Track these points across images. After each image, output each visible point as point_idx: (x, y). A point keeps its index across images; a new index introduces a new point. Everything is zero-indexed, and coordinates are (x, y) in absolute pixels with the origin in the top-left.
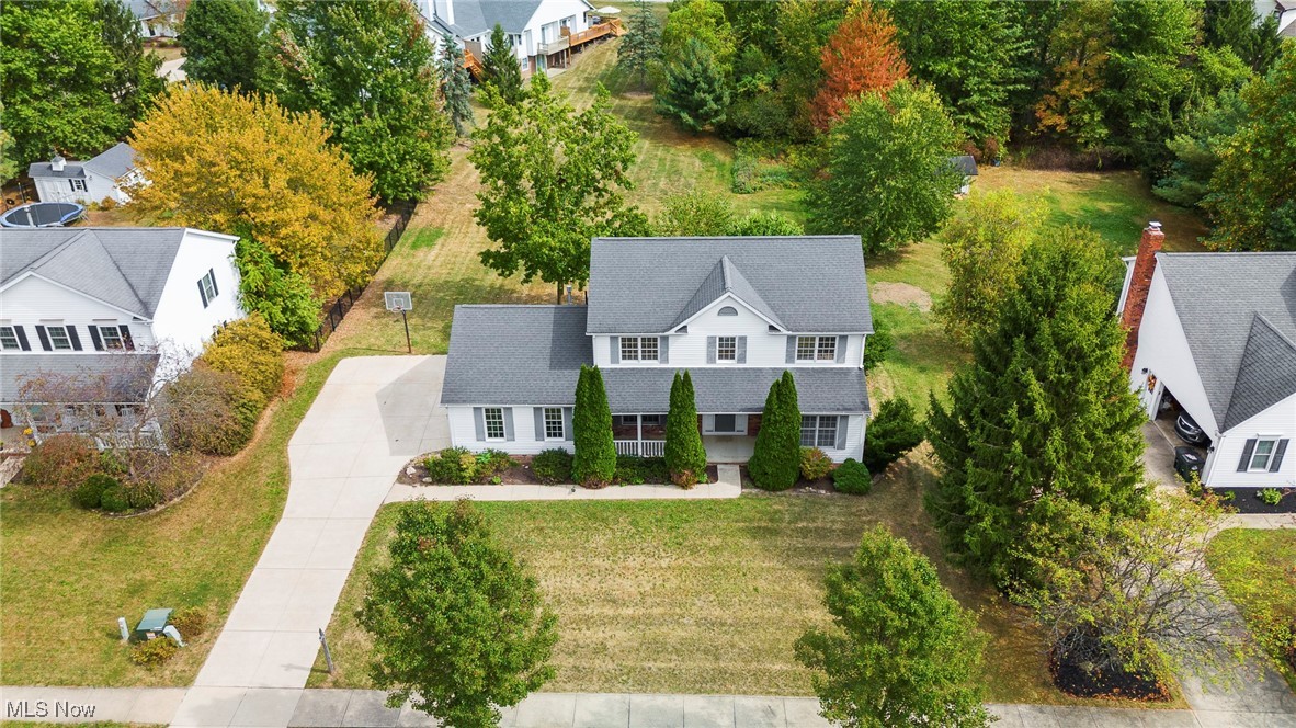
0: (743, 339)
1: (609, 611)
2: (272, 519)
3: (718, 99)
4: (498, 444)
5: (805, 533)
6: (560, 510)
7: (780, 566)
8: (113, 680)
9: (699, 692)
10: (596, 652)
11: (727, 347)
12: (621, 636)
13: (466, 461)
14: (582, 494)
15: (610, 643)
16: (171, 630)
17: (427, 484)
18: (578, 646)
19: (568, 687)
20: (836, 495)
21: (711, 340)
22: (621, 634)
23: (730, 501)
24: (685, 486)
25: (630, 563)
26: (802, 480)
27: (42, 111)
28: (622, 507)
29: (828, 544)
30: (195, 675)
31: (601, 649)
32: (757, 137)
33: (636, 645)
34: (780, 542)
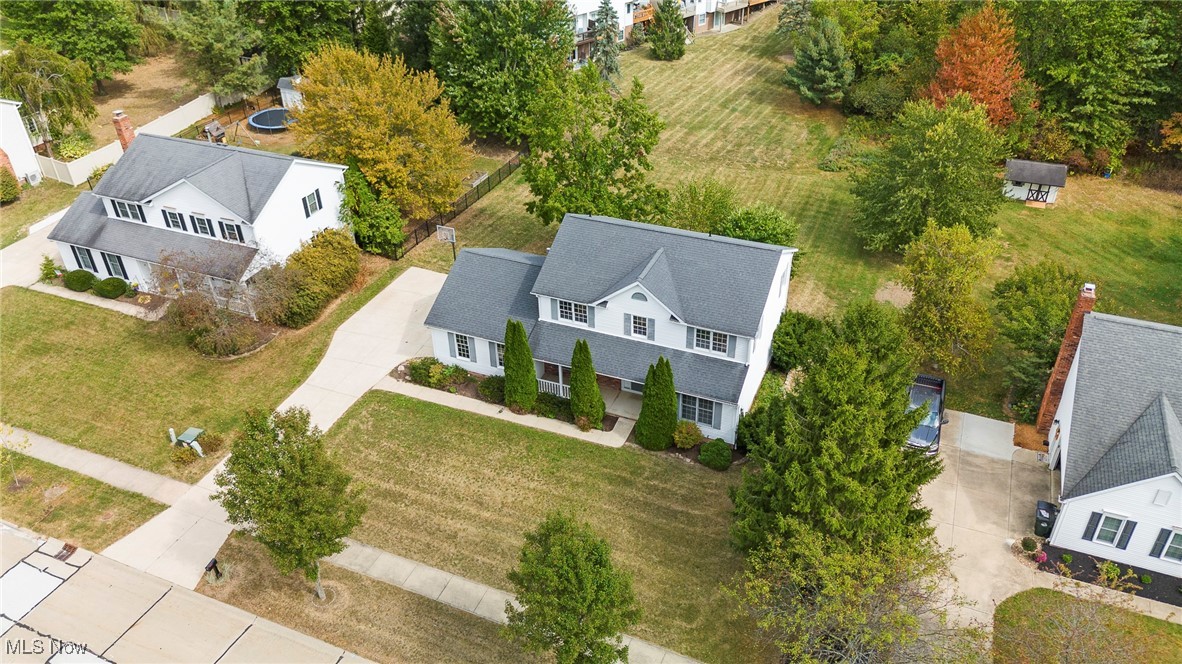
0: (652, 321)
1: (473, 511)
2: (299, 382)
3: (840, 77)
4: (464, 363)
5: (652, 490)
6: (482, 423)
7: (615, 511)
8: (156, 468)
9: (501, 588)
10: (449, 537)
11: (641, 324)
12: (472, 531)
13: (435, 371)
14: (507, 416)
15: (461, 534)
16: (195, 445)
17: (407, 381)
18: (438, 529)
19: (415, 557)
20: (698, 465)
21: (627, 317)
22: (472, 529)
23: (610, 449)
24: (583, 428)
25: (509, 478)
26: (672, 447)
27: (291, 40)
28: (530, 433)
29: (664, 503)
30: (201, 478)
31: (453, 537)
32: (869, 115)
33: (478, 540)
34: (629, 492)
